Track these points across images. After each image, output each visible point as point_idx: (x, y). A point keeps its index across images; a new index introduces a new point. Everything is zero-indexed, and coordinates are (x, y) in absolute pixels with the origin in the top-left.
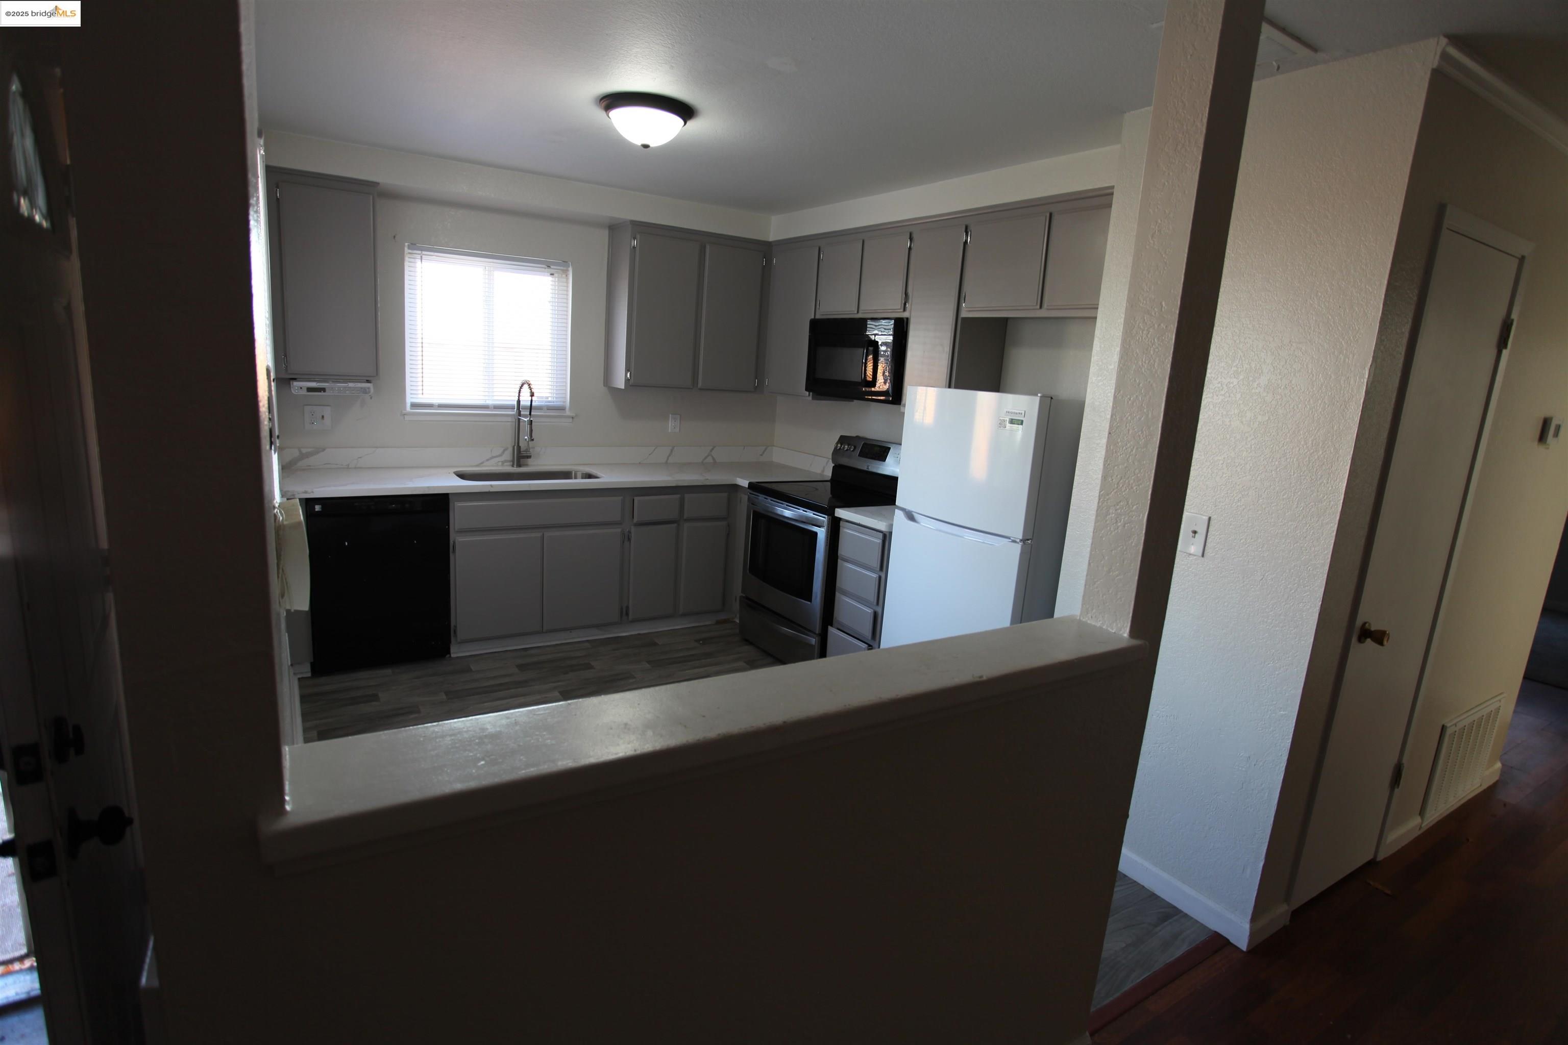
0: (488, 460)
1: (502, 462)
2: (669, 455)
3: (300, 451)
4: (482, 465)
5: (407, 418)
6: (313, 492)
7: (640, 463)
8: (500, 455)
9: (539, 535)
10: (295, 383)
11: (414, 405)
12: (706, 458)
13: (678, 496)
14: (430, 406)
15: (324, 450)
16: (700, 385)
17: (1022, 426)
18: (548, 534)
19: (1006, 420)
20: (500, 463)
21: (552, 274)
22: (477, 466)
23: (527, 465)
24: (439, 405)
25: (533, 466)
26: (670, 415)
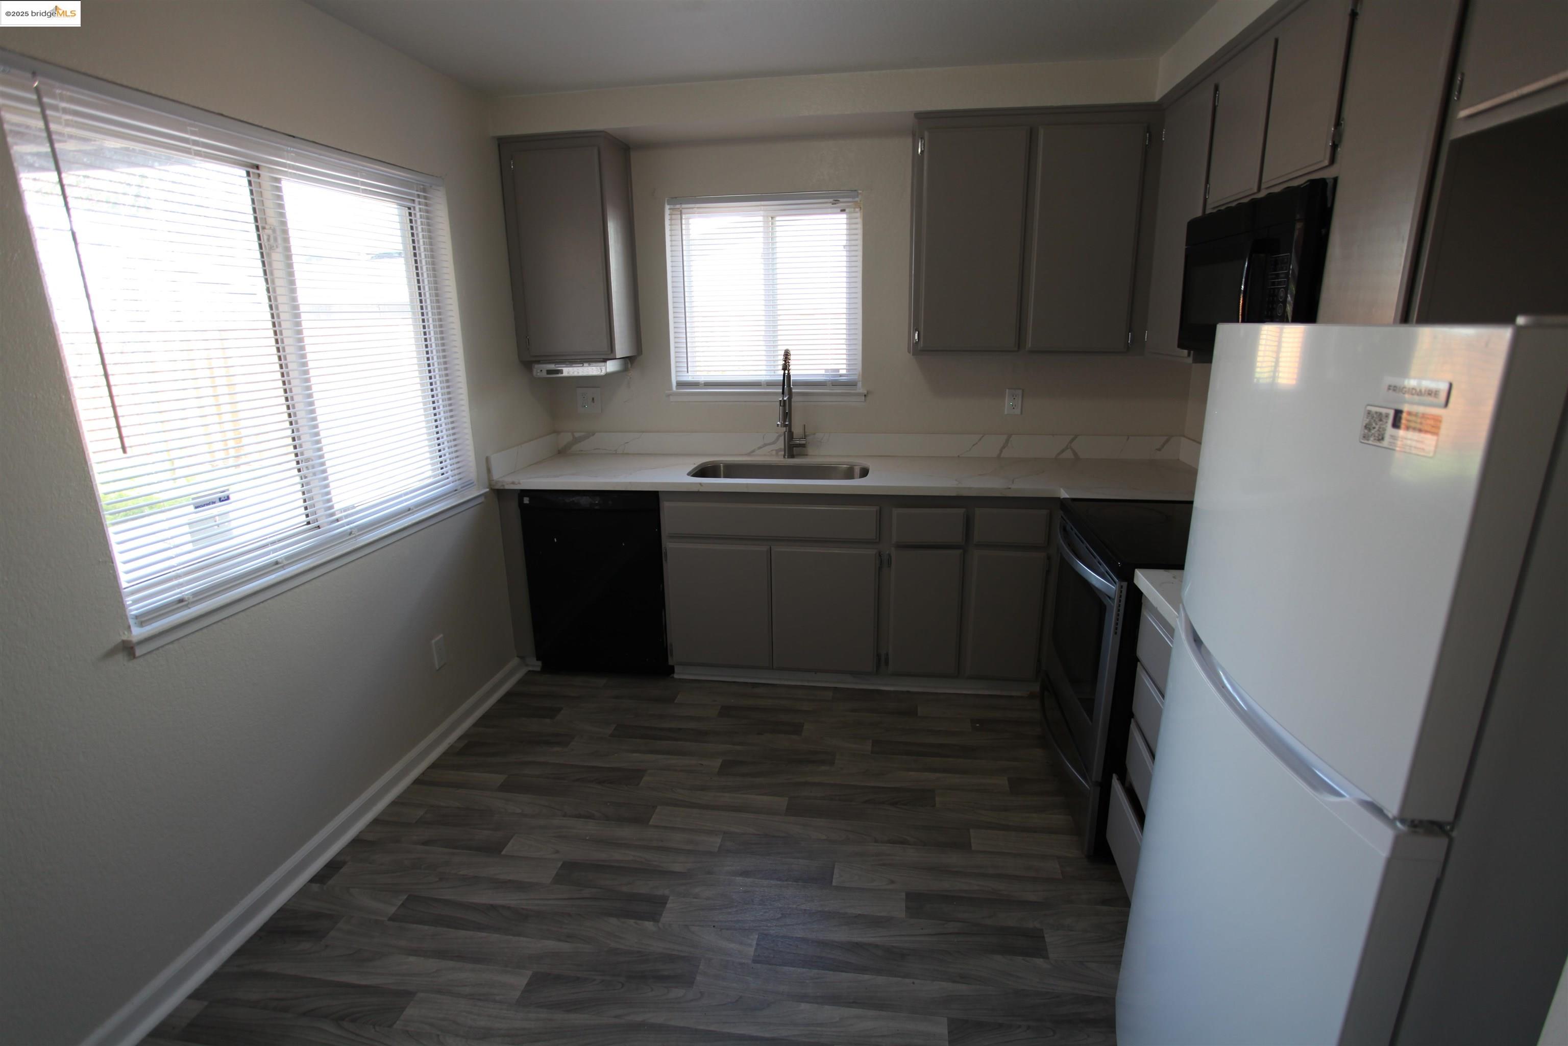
0: (760, 448)
1: (776, 450)
2: (1004, 447)
3: (573, 436)
4: (754, 453)
5: (672, 399)
6: (519, 483)
7: (959, 456)
8: (774, 443)
9: (764, 548)
10: (537, 366)
11: (681, 384)
12: (1063, 451)
13: (962, 511)
14: (695, 384)
15: (593, 435)
16: (1029, 345)
17: (1434, 438)
18: (777, 549)
19: (1387, 416)
20: (774, 453)
21: (843, 211)
22: (749, 454)
23: (805, 455)
24: (705, 383)
25: (815, 457)
26: (1007, 390)
